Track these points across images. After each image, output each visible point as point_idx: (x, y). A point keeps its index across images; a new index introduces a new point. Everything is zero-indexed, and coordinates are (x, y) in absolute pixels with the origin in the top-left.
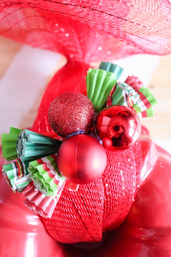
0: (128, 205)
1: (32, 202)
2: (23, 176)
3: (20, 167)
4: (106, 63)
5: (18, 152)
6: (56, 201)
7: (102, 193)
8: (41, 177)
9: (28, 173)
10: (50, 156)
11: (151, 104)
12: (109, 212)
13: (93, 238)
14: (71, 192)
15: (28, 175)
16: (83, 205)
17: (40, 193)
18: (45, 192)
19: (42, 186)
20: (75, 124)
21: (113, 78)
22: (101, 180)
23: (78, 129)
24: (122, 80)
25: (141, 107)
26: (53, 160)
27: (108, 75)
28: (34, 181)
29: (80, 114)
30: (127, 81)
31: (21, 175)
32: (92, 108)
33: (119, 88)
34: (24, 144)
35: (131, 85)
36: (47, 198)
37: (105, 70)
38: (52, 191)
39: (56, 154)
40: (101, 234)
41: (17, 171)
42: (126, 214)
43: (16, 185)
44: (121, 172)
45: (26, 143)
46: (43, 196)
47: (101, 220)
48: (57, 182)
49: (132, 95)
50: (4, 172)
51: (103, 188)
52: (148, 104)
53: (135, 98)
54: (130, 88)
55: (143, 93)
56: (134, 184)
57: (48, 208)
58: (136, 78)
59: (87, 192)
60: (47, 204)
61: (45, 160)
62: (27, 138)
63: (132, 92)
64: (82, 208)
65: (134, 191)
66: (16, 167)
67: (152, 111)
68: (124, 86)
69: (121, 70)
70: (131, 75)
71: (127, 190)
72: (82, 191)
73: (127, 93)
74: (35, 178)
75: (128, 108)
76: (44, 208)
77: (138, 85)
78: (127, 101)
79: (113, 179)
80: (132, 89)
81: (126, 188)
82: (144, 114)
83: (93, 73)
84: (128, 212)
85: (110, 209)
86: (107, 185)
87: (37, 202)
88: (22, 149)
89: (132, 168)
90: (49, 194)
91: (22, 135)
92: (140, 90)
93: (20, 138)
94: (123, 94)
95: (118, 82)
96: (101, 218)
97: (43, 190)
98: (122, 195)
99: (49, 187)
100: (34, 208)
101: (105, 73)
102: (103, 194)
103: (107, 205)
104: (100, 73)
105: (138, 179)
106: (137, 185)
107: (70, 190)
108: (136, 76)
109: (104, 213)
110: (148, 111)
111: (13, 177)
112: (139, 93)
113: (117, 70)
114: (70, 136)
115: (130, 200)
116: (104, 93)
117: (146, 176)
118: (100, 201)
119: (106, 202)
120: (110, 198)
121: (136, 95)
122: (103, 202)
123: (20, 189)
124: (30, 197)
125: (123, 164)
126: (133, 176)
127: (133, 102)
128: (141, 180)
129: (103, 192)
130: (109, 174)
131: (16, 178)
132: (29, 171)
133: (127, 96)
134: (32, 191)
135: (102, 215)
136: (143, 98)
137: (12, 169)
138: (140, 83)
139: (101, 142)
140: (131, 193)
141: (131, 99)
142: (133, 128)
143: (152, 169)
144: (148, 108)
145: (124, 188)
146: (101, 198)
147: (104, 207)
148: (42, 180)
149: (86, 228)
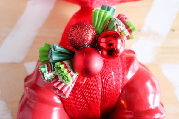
0: (117, 95)
1: (56, 88)
2: (51, 72)
3: (50, 67)
4: (105, 6)
5: (49, 57)
6: (71, 88)
8: (63, 72)
9: (54, 70)
10: (68, 61)
11: (132, 31)
12: (104, 98)
14: (81, 84)
15: (54, 72)
16: (88, 93)
17: (61, 83)
18: (65, 81)
19: (63, 78)
20: (84, 41)
21: (109, 14)
22: (100, 77)
23: (86, 44)
24: (115, 16)
25: (126, 33)
26: (70, 62)
27: (106, 13)
28: (58, 75)
29: (88, 35)
30: (118, 17)
31: (51, 71)
32: (95, 32)
33: (112, 21)
34: (53, 52)
35: (121, 19)
36: (66, 86)
37: (105, 9)
38: (69, 81)
39: (72, 60)
41: (48, 69)
43: (47, 77)
44: (113, 73)
45: (54, 51)
46: (63, 84)
47: (100, 103)
48: (72, 76)
49: (120, 25)
50: (40, 69)
51: (101, 82)
52: (130, 31)
53: (122, 27)
54: (119, 21)
55: (128, 24)
56: (121, 81)
57: (66, 92)
58: (124, 15)
59: (91, 84)
60: (66, 89)
61: (65, 62)
62: (55, 48)
63: (120, 23)
64: (88, 95)
65: (121, 86)
66: (48, 67)
67: (133, 36)
68: (116, 19)
69: (114, 10)
70: (120, 14)
71: (116, 85)
72: (88, 83)
73: (117, 23)
74: (59, 73)
75: (118, 32)
76: (64, 91)
77: (124, 20)
78: (117, 29)
79: (108, 77)
80: (121, 21)
81: (116, 83)
82: (128, 38)
83: (96, 11)
85: (105, 96)
86: (104, 81)
87: (60, 88)
88: (51, 55)
89: (120, 71)
90: (67, 83)
91: (52, 47)
92: (126, 23)
93: (51, 48)
94: (115, 24)
95: (112, 17)
97: (64, 81)
98: (113, 87)
99: (67, 78)
100: (57, 92)
101: (103, 11)
102: (101, 86)
103: (103, 93)
104: (100, 11)
105: (123, 78)
106: (123, 82)
107: (81, 82)
109: (101, 98)
110: (131, 36)
111: (45, 72)
112: (125, 24)
113: (112, 10)
114: (81, 48)
115: (118, 91)
116: (103, 24)
118: (99, 90)
119: (103, 92)
120: (105, 89)
121: (123, 25)
122: (101, 91)
123: (50, 79)
124: (55, 85)
125: (114, 68)
126: (120, 76)
127: (121, 29)
129: (101, 84)
130: (105, 74)
131: (47, 73)
132: (55, 69)
133: (117, 25)
134: (57, 81)
135: (100, 100)
136: (127, 27)
137: (45, 67)
138: (126, 18)
139: (100, 52)
140: (119, 87)
141: (120, 27)
142: (120, 44)
144: (130, 34)
145: (114, 83)
146: (100, 88)
147: (102, 94)
148: (63, 74)
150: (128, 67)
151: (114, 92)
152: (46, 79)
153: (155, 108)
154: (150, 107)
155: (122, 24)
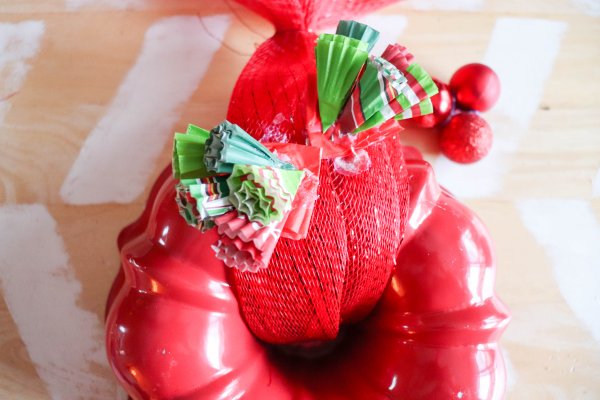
0: (385, 271)
2: (217, 198)
4: (349, 24)
6: (276, 238)
7: (344, 247)
9: (226, 194)
11: (427, 92)
13: (324, 331)
15: (226, 198)
21: (362, 49)
22: (343, 224)
24: (377, 52)
25: (409, 99)
27: (352, 44)
30: (385, 55)
31: (215, 196)
33: (372, 66)
34: (225, 140)
35: (393, 61)
36: (262, 230)
37: (348, 36)
40: (338, 323)
42: (382, 288)
43: (206, 212)
44: (376, 211)
45: (229, 140)
47: (340, 296)
49: (395, 80)
51: (346, 237)
52: (420, 93)
53: (399, 84)
54: (390, 66)
55: (413, 72)
58: (403, 49)
62: (230, 131)
63: (395, 73)
64: (309, 272)
65: (396, 247)
68: (381, 64)
69: (375, 34)
70: (393, 44)
71: (384, 244)
73: (386, 74)
77: (405, 61)
78: (385, 89)
79: (363, 222)
80: (395, 67)
81: (383, 240)
82: (416, 111)
83: (327, 41)
84: (385, 285)
86: (352, 232)
91: (221, 128)
92: (407, 70)
93: (218, 132)
94: (379, 76)
95: (369, 56)
96: (339, 291)
98: (376, 251)
101: (347, 41)
102: (346, 249)
103: (351, 268)
104: (338, 41)
105: (402, 227)
108: (402, 45)
109: (345, 283)
110: (422, 105)
111: (200, 196)
112: (406, 74)
113: (367, 35)
115: (389, 262)
117: (421, 222)
120: (356, 256)
121: (401, 79)
125: (379, 198)
126: (395, 220)
127: (395, 91)
128: (409, 228)
131: (206, 198)
133: (385, 80)
135: (342, 286)
136: (412, 82)
138: (409, 57)
140: (392, 250)
141: (393, 85)
143: (430, 212)
144: (421, 100)
145: (379, 239)
148: (259, 191)
149: (315, 312)
150: (414, 195)
151: (379, 264)
152: (203, 216)
153: (482, 304)
154: (472, 302)
155: (398, 75)
